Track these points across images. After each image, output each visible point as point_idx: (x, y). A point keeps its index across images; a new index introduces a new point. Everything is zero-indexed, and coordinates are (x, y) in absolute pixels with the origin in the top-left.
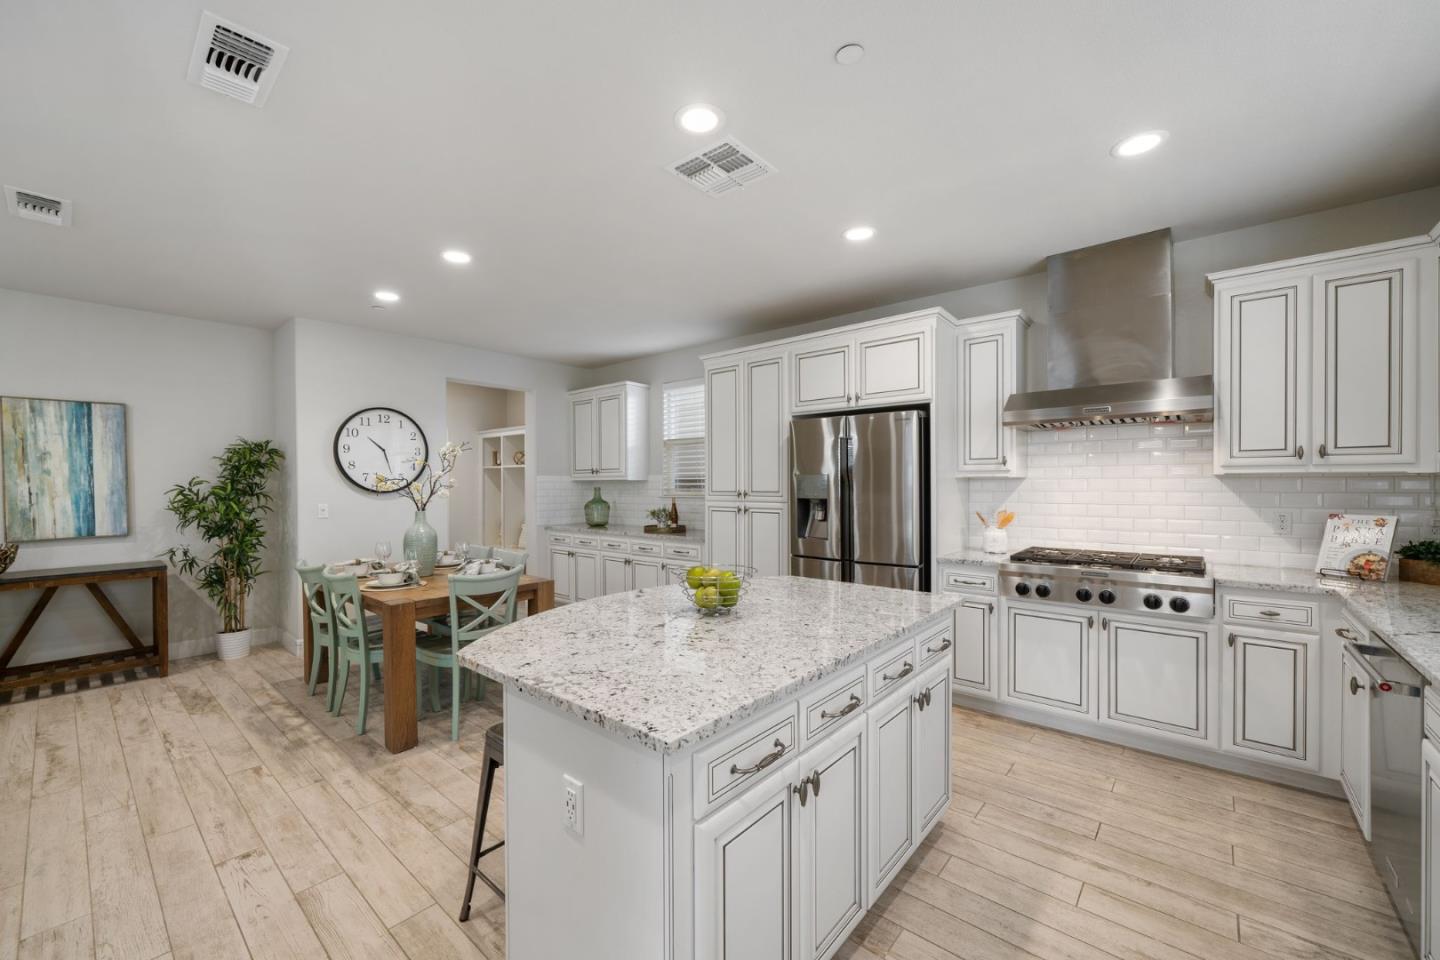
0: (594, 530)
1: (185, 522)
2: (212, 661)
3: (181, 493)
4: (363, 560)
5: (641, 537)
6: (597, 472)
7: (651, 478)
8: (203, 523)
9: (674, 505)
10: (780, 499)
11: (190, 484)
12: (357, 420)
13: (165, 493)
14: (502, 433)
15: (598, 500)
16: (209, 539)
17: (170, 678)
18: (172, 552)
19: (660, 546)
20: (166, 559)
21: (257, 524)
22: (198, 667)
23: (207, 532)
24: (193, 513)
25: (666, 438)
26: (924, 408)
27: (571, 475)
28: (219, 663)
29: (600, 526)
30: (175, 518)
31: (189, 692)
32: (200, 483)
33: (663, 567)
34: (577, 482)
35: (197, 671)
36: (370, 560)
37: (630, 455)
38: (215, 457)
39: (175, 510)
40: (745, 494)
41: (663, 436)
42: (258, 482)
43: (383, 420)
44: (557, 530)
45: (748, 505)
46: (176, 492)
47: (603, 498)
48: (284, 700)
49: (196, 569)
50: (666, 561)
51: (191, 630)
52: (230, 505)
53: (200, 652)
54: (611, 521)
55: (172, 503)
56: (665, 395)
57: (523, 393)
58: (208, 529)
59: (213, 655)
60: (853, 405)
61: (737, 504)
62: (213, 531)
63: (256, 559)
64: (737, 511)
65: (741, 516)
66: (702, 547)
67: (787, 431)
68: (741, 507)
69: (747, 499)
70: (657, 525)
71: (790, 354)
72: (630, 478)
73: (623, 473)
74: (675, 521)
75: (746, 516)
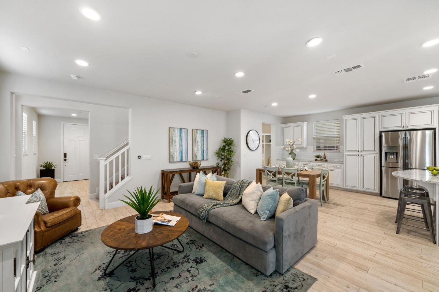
7: (308, 147)
9: (324, 154)
10: (375, 152)
19: (325, 165)
25: (314, 136)
26: (434, 129)
37: (305, 141)
45: (362, 154)
56: (314, 125)
60: (405, 128)
61: (358, 154)
64: (357, 155)
65: (359, 157)
66: (342, 165)
67: (378, 135)
68: (359, 155)
69: (362, 152)
70: (319, 159)
71: (379, 115)
72: (305, 147)
73: (303, 146)
74: (325, 158)
75: (361, 157)
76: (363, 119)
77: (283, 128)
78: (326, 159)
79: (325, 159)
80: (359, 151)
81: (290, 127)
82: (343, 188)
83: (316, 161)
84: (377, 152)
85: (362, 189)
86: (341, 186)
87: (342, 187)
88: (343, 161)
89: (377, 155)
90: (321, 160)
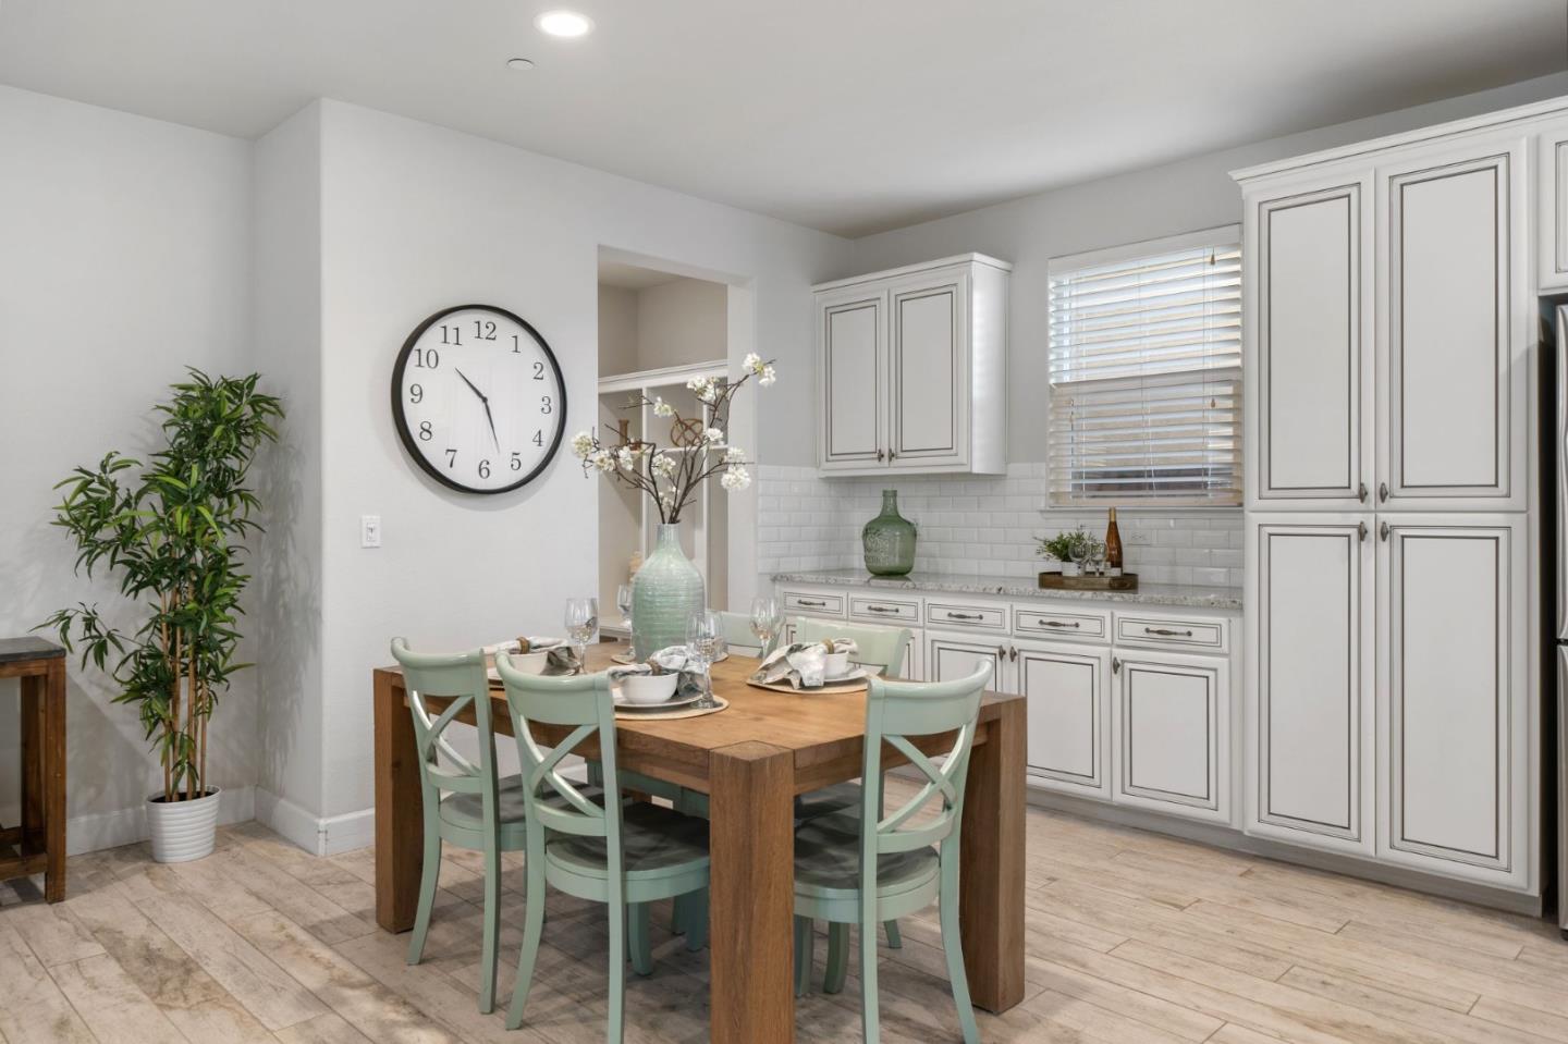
0: (884, 582)
1: (91, 549)
2: (141, 864)
3: (84, 488)
4: (535, 641)
5: (1032, 597)
6: (892, 456)
7: (1016, 469)
8: (120, 556)
9: (1115, 528)
10: (1502, 503)
11: (103, 467)
12: (434, 332)
13: (56, 488)
14: (644, 382)
15: (890, 519)
16: (136, 590)
17: (69, 903)
18: (64, 620)
20: (52, 635)
21: (231, 561)
22: (119, 878)
23: (133, 575)
24: (107, 533)
25: (1052, 381)
27: (817, 465)
28: (156, 869)
29: (897, 574)
30: (69, 543)
31: (130, 944)
32: (125, 465)
33: (1116, 666)
34: (830, 481)
35: (120, 887)
36: (548, 640)
37: (977, 416)
38: (159, 407)
39: (75, 523)
40: (1383, 495)
41: (1046, 375)
42: (236, 468)
43: (485, 332)
44: (803, 583)
45: (1391, 519)
46: (77, 484)
47: (904, 514)
48: (359, 976)
49: (113, 657)
50: (1120, 654)
51: (92, 791)
52: (198, 514)
53: (108, 840)
54: (920, 564)
55: (69, 508)
56: (1051, 285)
57: (726, 286)
58: (135, 568)
59: (140, 849)
61: (1356, 519)
62: (143, 575)
63: (231, 636)
64: (1354, 533)
65: (1368, 548)
66: (1236, 621)
67: (1527, 336)
68: (1370, 526)
69: (1391, 503)
70: (1071, 570)
71: (1537, 144)
72: (977, 468)
73: (963, 458)
74: (1117, 562)
75: (1384, 547)
76: (1402, 184)
77: (831, 312)
78: (1128, 568)
79: (1116, 572)
80: (1362, 496)
81: (871, 304)
82: (1239, 833)
83: (1048, 592)
84: (1517, 499)
85: (1392, 847)
86: (1222, 816)
87: (1236, 826)
88: (1240, 589)
89: (1518, 522)
90: (1087, 583)
